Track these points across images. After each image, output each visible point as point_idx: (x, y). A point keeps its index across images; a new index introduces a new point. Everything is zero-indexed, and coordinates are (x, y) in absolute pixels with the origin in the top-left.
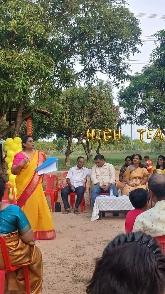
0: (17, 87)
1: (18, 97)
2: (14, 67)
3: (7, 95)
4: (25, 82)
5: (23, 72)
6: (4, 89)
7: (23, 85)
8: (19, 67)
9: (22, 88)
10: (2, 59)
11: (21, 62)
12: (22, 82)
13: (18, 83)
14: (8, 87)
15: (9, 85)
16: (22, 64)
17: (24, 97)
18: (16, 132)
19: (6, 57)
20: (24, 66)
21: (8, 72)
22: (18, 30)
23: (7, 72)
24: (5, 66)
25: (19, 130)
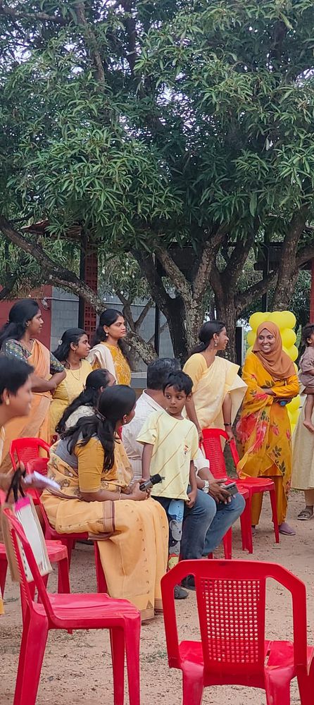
0: (284, 172)
1: (287, 198)
2: (279, 117)
3: (259, 194)
4: (307, 160)
5: (302, 133)
6: (250, 178)
7: (302, 166)
8: (294, 118)
9: (301, 176)
10: (248, 98)
11: (299, 106)
12: (299, 158)
13: (287, 161)
14: (262, 173)
15: (265, 166)
16: (302, 110)
17: (303, 201)
18: (278, 297)
19: (258, 93)
20: (307, 115)
21: (263, 133)
22: (295, 18)
23: (260, 132)
24: (255, 117)
25: (287, 290)
